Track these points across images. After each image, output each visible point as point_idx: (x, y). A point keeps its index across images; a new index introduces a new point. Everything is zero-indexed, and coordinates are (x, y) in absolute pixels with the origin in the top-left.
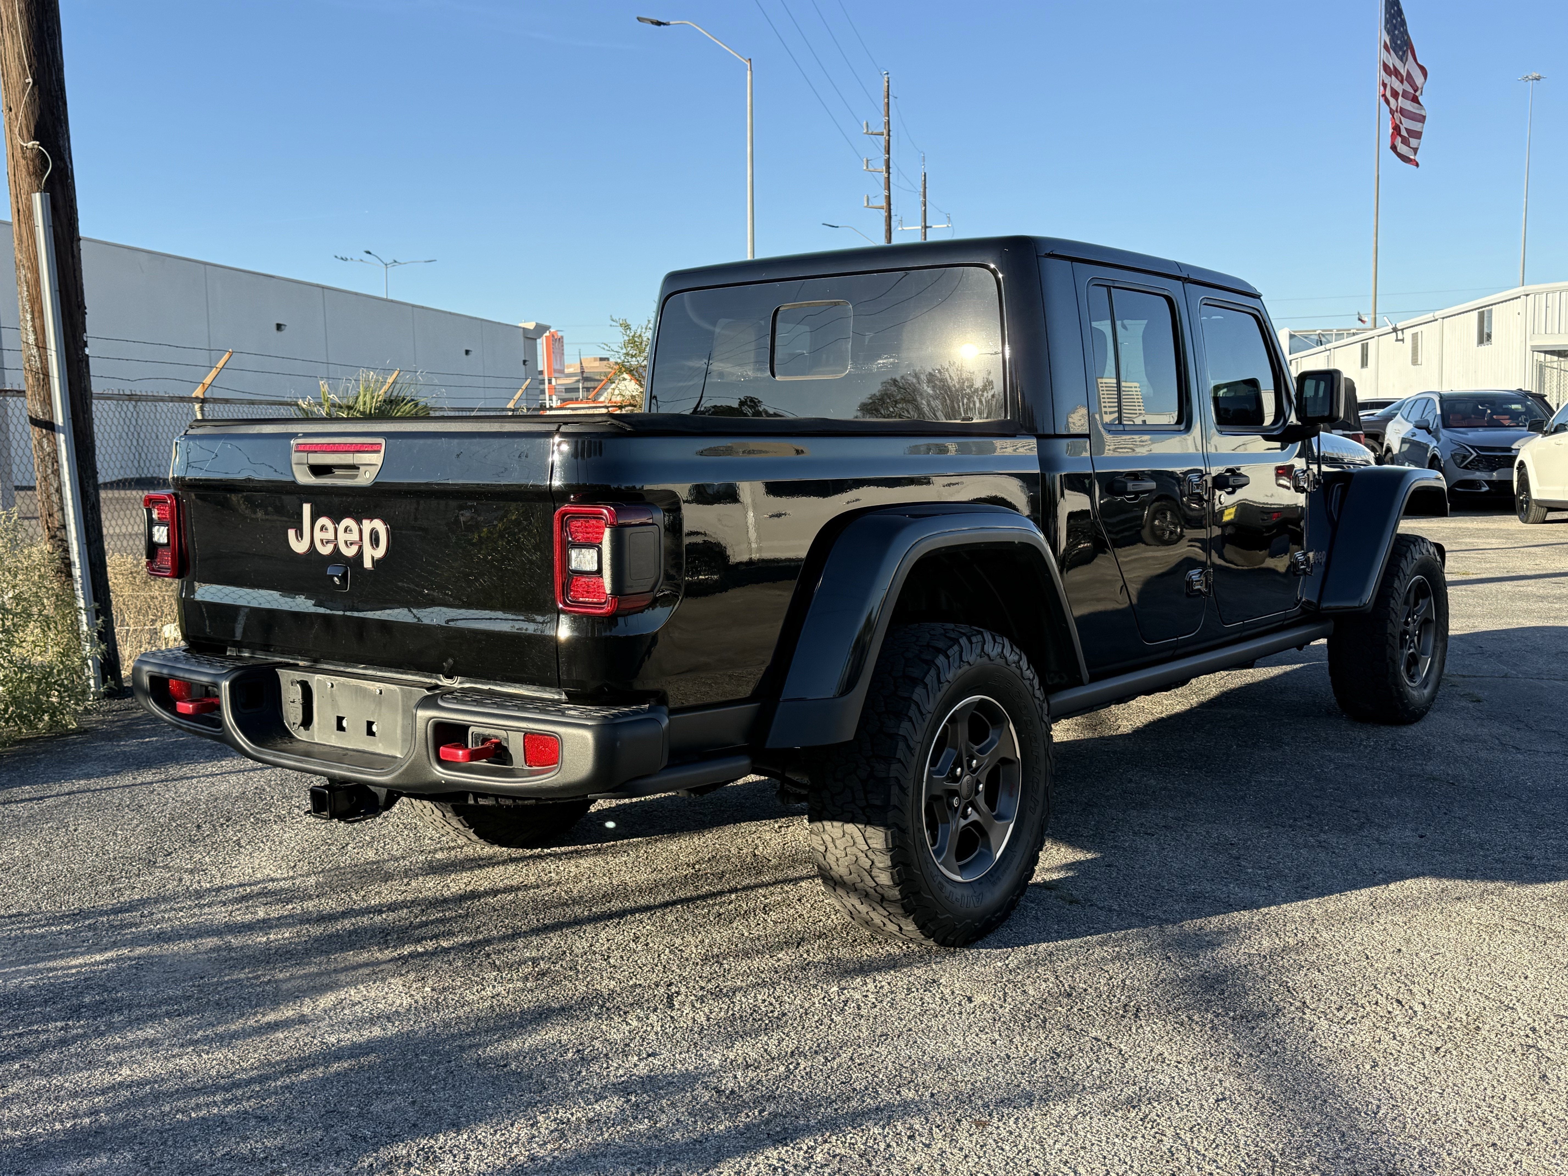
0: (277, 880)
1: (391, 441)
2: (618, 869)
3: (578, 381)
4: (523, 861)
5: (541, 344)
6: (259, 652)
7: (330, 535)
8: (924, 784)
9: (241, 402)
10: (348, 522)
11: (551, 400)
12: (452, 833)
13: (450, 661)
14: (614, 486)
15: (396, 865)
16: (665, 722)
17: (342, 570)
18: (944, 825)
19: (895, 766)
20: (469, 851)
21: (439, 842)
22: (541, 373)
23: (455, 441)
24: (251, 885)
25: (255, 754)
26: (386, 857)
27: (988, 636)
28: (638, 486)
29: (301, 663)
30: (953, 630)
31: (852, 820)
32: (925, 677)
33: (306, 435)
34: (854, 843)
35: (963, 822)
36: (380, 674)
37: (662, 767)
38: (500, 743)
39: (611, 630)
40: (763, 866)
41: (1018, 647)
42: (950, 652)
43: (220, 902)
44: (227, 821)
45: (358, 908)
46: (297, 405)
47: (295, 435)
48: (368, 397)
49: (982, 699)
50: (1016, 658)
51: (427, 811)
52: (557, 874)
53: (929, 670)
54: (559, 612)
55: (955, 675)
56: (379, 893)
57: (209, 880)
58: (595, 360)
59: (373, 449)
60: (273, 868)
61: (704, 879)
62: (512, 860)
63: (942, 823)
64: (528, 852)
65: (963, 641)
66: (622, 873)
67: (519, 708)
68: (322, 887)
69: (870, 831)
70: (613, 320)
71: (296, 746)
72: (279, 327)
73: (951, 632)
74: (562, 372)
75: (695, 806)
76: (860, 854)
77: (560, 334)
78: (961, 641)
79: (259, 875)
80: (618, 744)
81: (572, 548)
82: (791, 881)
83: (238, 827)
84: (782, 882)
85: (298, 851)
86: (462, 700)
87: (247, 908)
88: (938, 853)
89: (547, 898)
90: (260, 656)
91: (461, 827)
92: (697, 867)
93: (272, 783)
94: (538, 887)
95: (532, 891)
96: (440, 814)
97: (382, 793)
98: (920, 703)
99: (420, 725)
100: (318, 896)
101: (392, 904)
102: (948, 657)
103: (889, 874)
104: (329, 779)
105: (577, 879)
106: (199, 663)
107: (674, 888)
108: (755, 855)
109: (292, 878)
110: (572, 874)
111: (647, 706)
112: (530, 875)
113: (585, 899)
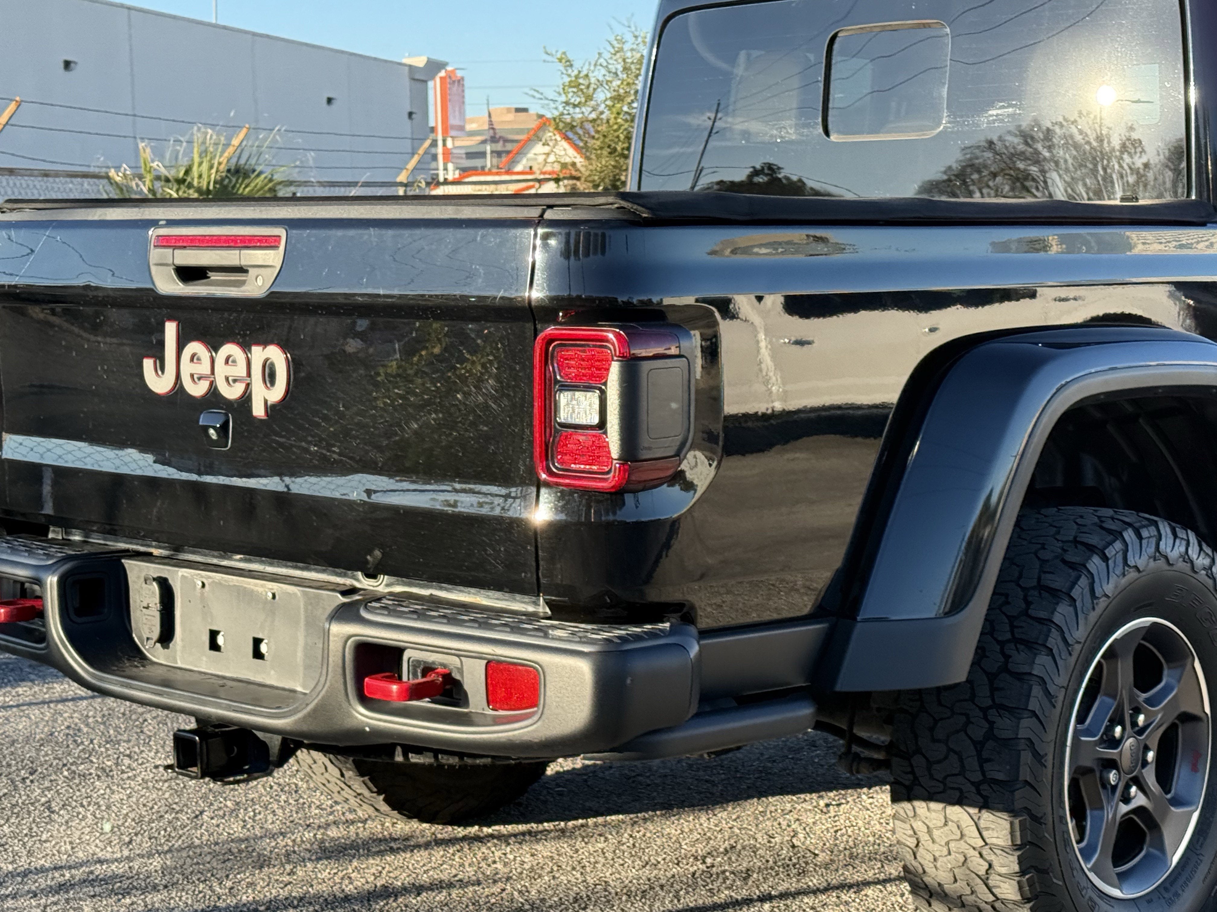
0: (107, 861)
1: (294, 233)
2: (592, 860)
3: (484, 142)
4: (454, 844)
5: (434, 88)
6: (95, 535)
7: (204, 368)
8: (1068, 750)
9: (30, 173)
10: (230, 349)
11: (446, 169)
12: (352, 801)
13: (378, 553)
14: (622, 298)
15: (273, 844)
16: (694, 650)
17: (222, 419)
18: (1096, 813)
19: (1026, 722)
20: (375, 828)
21: (332, 813)
22: (433, 130)
23: (390, 233)
24: (70, 868)
25: (93, 681)
26: (258, 832)
27: (1165, 528)
28: (655, 300)
29: (156, 552)
30: (1113, 518)
31: (960, 802)
32: (1072, 587)
33: (171, 223)
34: (962, 836)
35: (1124, 809)
36: (270, 569)
37: (690, 716)
38: (449, 675)
39: (615, 513)
40: (807, 863)
41: (1208, 545)
42: (1110, 552)
43: (28, 892)
44: (31, 774)
45: (224, 905)
46: (108, 177)
47: (154, 223)
48: (205, 166)
49: (1155, 624)
50: (1207, 562)
51: (318, 768)
52: (505, 864)
53: (1078, 578)
54: (539, 485)
55: (1116, 587)
56: (251, 884)
57: (10, 859)
58: (509, 110)
59: (269, 243)
60: (100, 844)
61: (720, 880)
62: (439, 842)
63: (1091, 809)
64: (460, 831)
65: (1129, 535)
66: (599, 866)
67: (512, 628)
68: (170, 873)
69: (987, 818)
70: (547, 53)
71: (149, 671)
72: (67, 65)
73: (1111, 522)
74: (461, 128)
75: (698, 769)
76: (971, 853)
77: (459, 74)
78: (1125, 535)
79: (80, 854)
80: (629, 681)
81: (561, 390)
82: (851, 886)
83: (47, 784)
84: (837, 888)
85: (133, 820)
86: (395, 611)
87: (67, 901)
88: (1087, 854)
89: (493, 901)
90: (96, 540)
91: (366, 793)
92: (709, 861)
93: (91, 720)
94: (479, 883)
95: (471, 888)
96: (336, 773)
97: (275, 742)
98: (1065, 629)
99: (335, 646)
100: (166, 887)
101: (271, 901)
102: (1105, 559)
103: (1015, 883)
104: (198, 721)
105: (534, 873)
106: (14, 550)
107: (677, 892)
108: (793, 846)
109: (129, 859)
110: (526, 866)
111: (667, 625)
112: (467, 864)
113: (549, 903)
